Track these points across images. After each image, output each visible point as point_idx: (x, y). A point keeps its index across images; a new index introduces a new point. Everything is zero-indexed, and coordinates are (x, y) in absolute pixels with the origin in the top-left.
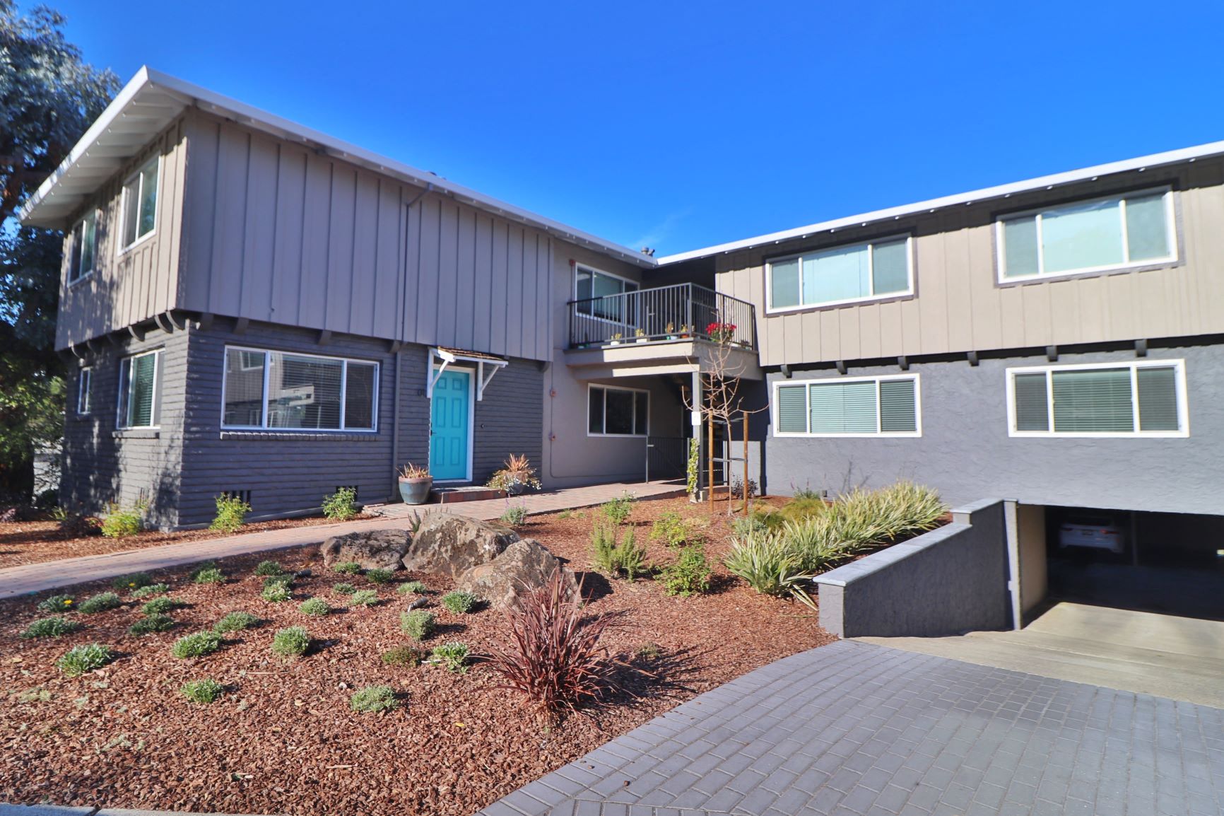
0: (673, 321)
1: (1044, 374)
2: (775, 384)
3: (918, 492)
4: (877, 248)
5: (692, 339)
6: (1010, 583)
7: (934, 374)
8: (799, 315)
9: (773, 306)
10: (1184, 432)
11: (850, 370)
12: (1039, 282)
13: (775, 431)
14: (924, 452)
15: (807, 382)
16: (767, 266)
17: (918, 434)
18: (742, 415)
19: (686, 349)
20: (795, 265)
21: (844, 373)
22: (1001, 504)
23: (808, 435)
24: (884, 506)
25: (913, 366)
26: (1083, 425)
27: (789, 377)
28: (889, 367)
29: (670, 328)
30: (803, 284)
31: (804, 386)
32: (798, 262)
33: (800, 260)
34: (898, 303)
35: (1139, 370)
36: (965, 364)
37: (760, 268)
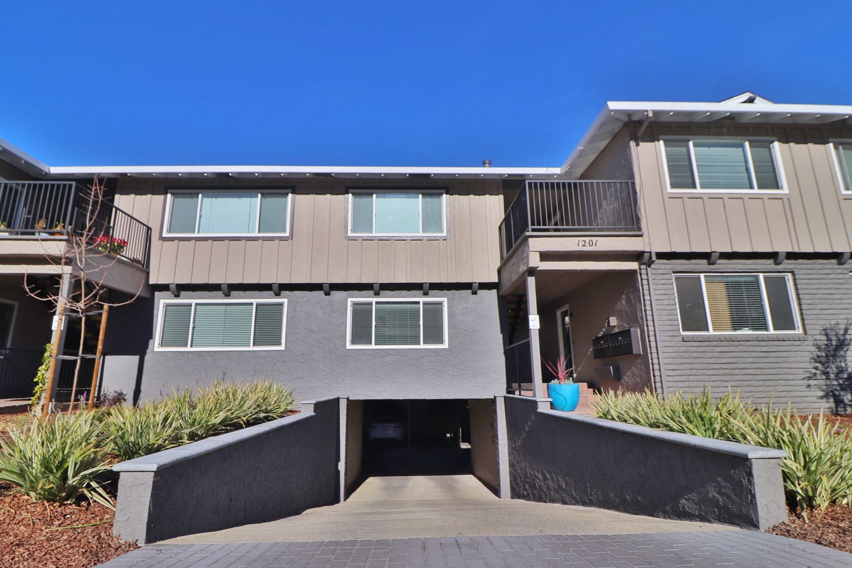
0: (47, 218)
1: (371, 304)
2: (162, 302)
3: (275, 388)
4: (265, 198)
5: (65, 237)
6: (339, 463)
7: (298, 300)
8: (193, 242)
9: (169, 231)
10: (446, 345)
11: (232, 293)
12: (371, 239)
13: (156, 345)
14: (285, 362)
15: (194, 302)
16: (169, 195)
17: (282, 348)
18: (101, 307)
19: (57, 248)
20: (195, 199)
21: (227, 295)
22: (337, 401)
23: (188, 349)
24: (239, 395)
25: (283, 293)
26: (392, 340)
27: (177, 296)
28: (265, 293)
29: (42, 224)
30: (201, 216)
31: (190, 305)
32: (198, 197)
33: (200, 195)
34: (277, 242)
35: (424, 304)
36: (320, 294)
37: (162, 197)
